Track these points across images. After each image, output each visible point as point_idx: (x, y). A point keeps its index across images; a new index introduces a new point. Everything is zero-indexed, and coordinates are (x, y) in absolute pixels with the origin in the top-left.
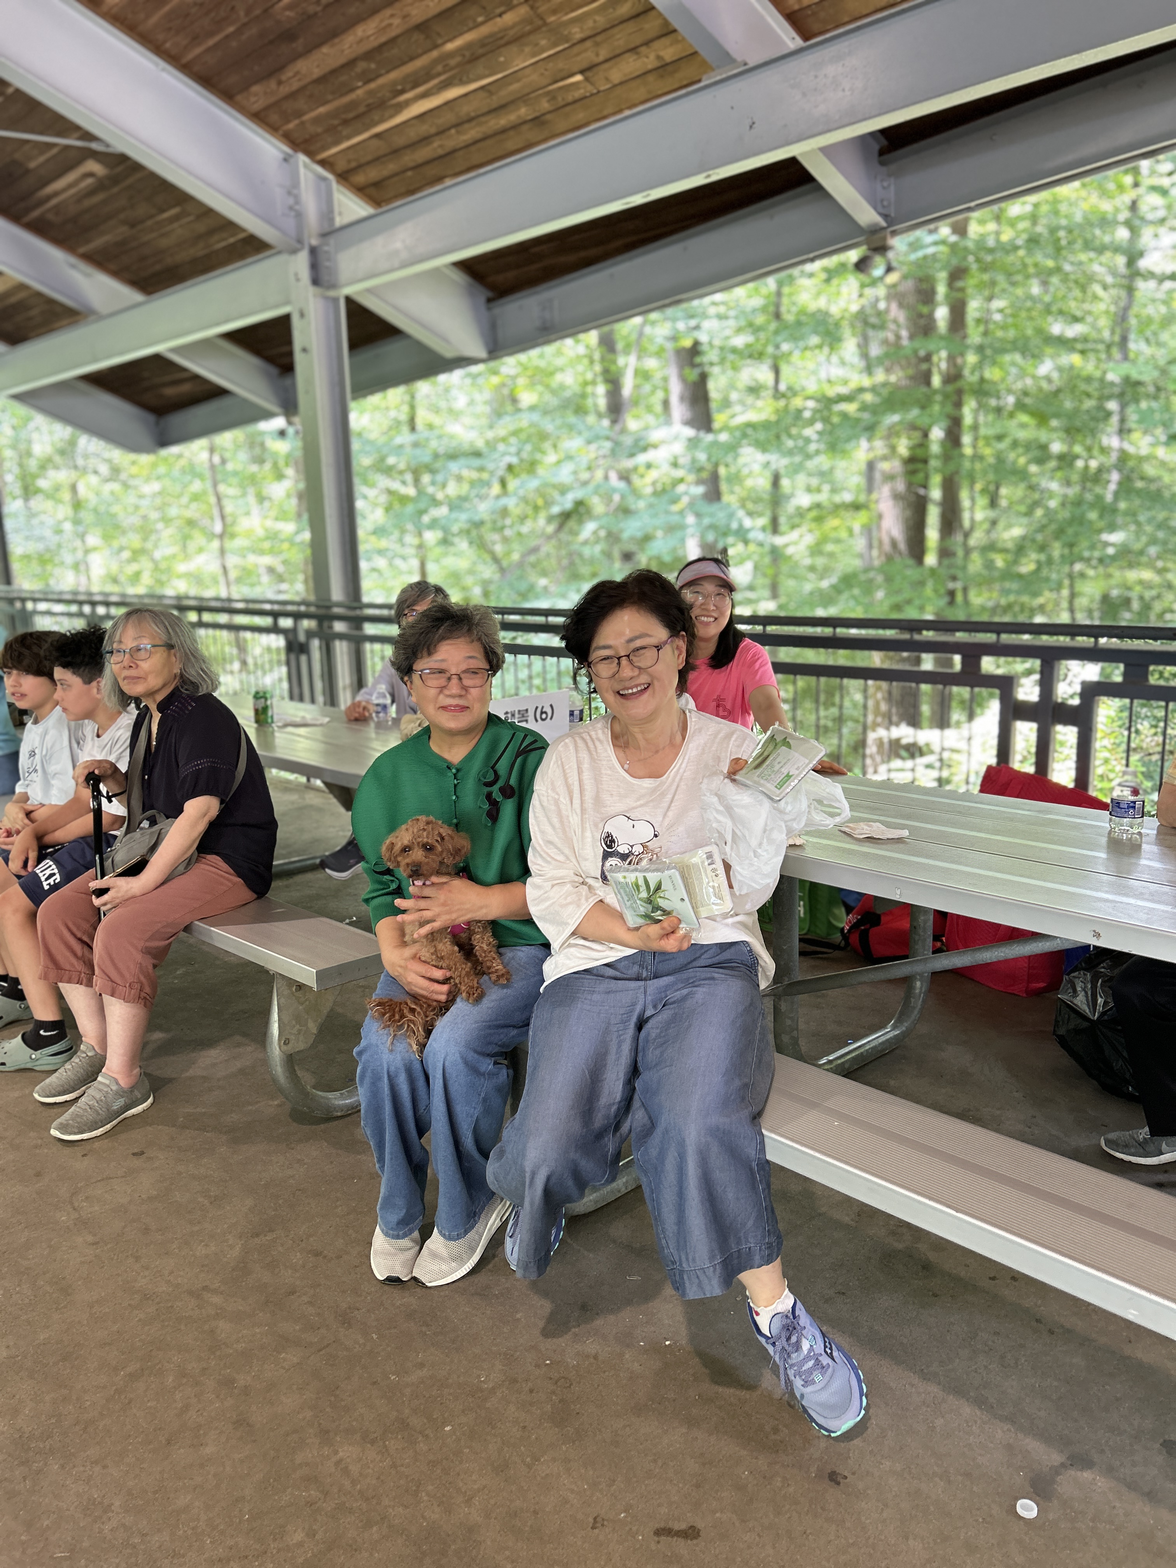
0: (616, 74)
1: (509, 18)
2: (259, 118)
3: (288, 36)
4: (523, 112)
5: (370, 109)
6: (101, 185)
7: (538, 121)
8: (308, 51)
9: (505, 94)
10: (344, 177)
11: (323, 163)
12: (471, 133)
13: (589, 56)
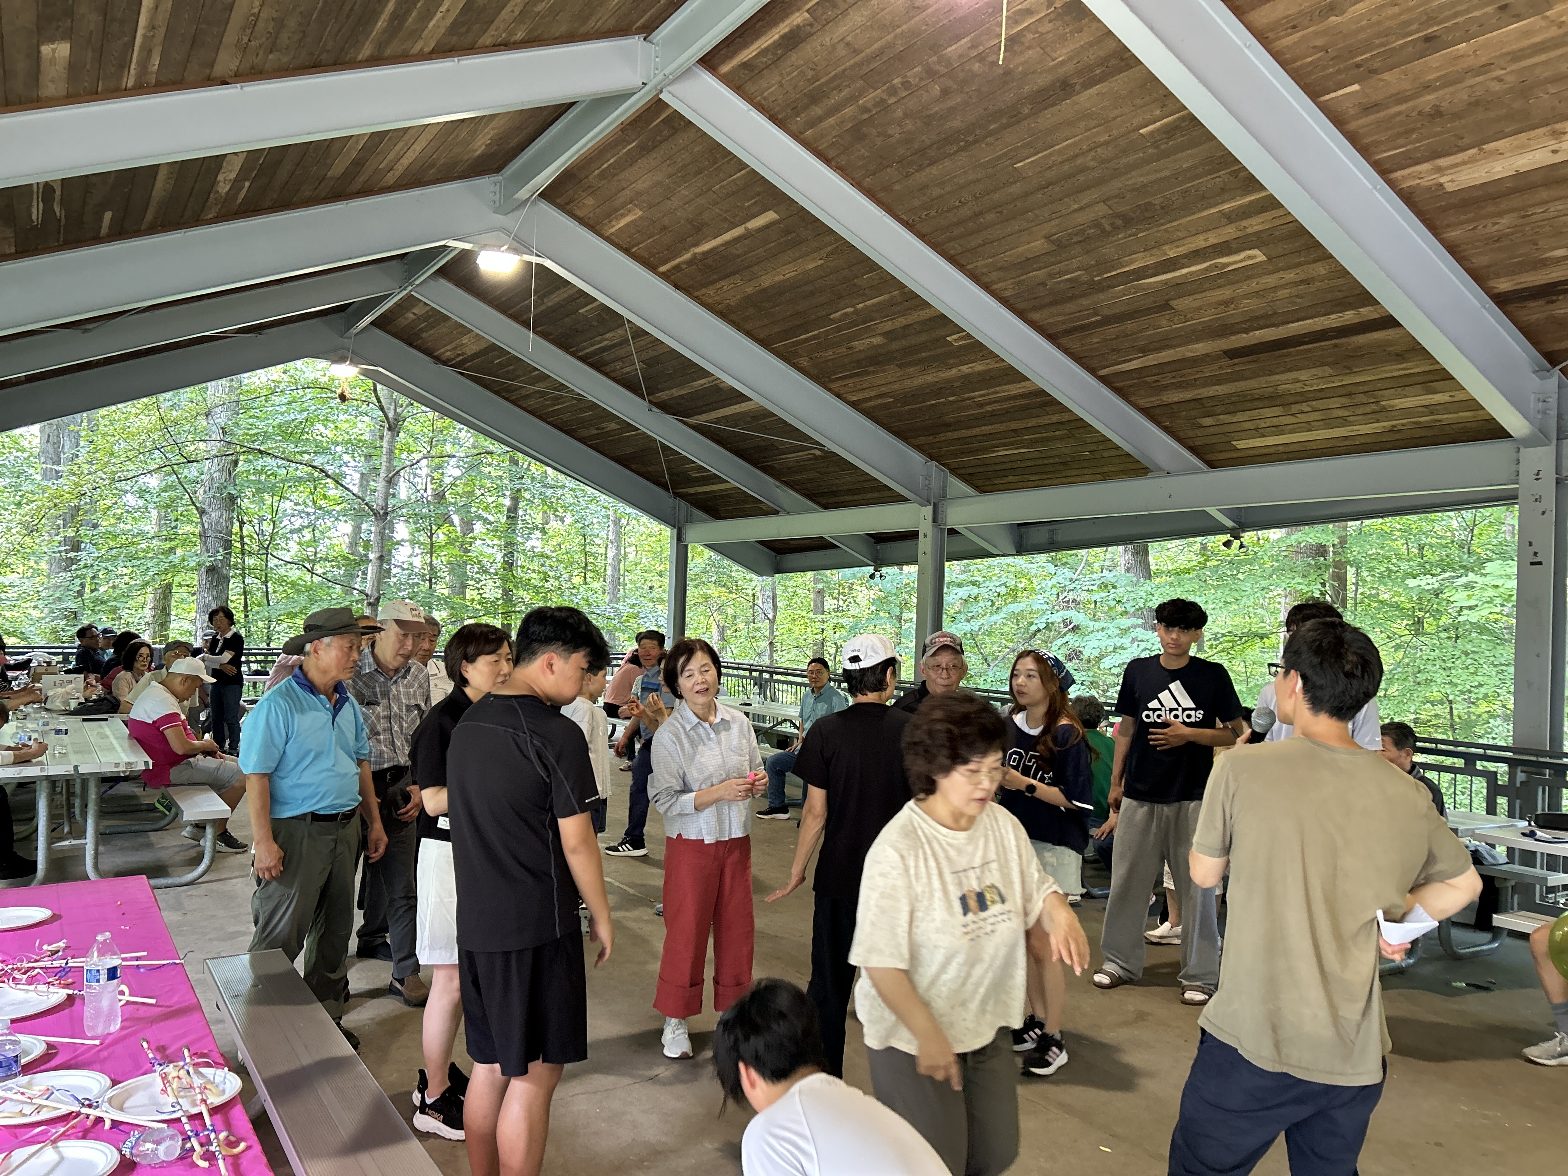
0: (1106, 454)
1: (1057, 433)
2: (919, 448)
3: (948, 425)
4: (1057, 460)
5: (977, 450)
6: (816, 457)
7: (1064, 463)
8: (954, 430)
9: (1048, 454)
10: (953, 471)
11: (943, 465)
12: (1029, 463)
13: (1094, 447)
